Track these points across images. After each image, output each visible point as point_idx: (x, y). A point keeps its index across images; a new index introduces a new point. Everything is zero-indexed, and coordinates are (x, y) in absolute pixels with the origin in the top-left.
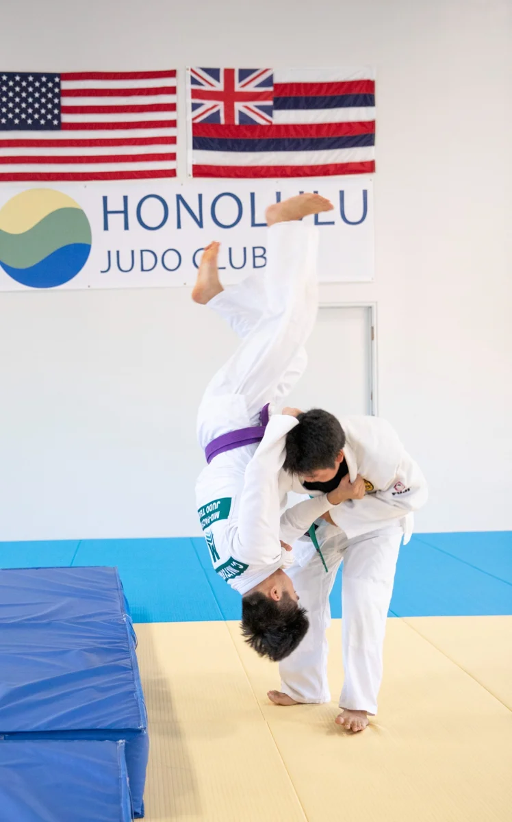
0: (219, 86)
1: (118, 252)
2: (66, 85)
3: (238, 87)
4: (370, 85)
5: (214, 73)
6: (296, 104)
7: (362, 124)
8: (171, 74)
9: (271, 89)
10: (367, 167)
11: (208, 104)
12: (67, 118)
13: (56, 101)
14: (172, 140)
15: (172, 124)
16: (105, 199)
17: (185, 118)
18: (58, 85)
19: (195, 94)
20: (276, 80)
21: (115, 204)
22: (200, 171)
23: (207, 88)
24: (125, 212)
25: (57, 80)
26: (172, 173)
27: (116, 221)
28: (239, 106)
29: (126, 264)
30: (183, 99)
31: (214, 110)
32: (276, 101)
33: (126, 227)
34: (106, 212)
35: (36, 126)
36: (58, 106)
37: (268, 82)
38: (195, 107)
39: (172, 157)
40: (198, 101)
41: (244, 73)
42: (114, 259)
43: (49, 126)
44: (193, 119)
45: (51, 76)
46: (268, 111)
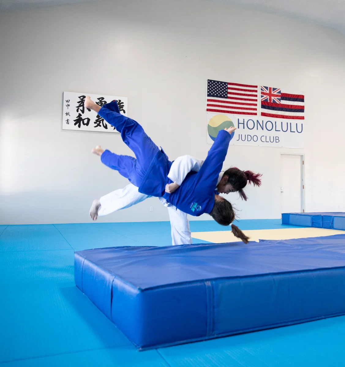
0: (268, 92)
1: (241, 135)
2: (229, 86)
3: (272, 93)
4: (303, 96)
5: (267, 88)
6: (286, 100)
7: (301, 106)
8: (256, 87)
9: (280, 94)
10: (302, 118)
11: (265, 96)
12: (229, 95)
13: (226, 90)
14: (256, 105)
15: (256, 100)
16: (238, 120)
17: (259, 99)
18: (227, 86)
19: (262, 93)
20: (281, 92)
21: (241, 121)
22: (263, 114)
23: (265, 92)
24: (244, 124)
25: (227, 84)
26: (256, 114)
27: (241, 125)
28: (272, 98)
29: (243, 139)
30: (259, 94)
31: (267, 98)
32: (281, 97)
33: (244, 128)
34: (239, 123)
35: (221, 97)
36: (227, 92)
37: (280, 92)
38: (262, 96)
39: (256, 109)
40: (263, 95)
41: (274, 89)
42: (240, 136)
43: (224, 97)
44: (262, 100)
45: (225, 83)
46: (280, 100)
